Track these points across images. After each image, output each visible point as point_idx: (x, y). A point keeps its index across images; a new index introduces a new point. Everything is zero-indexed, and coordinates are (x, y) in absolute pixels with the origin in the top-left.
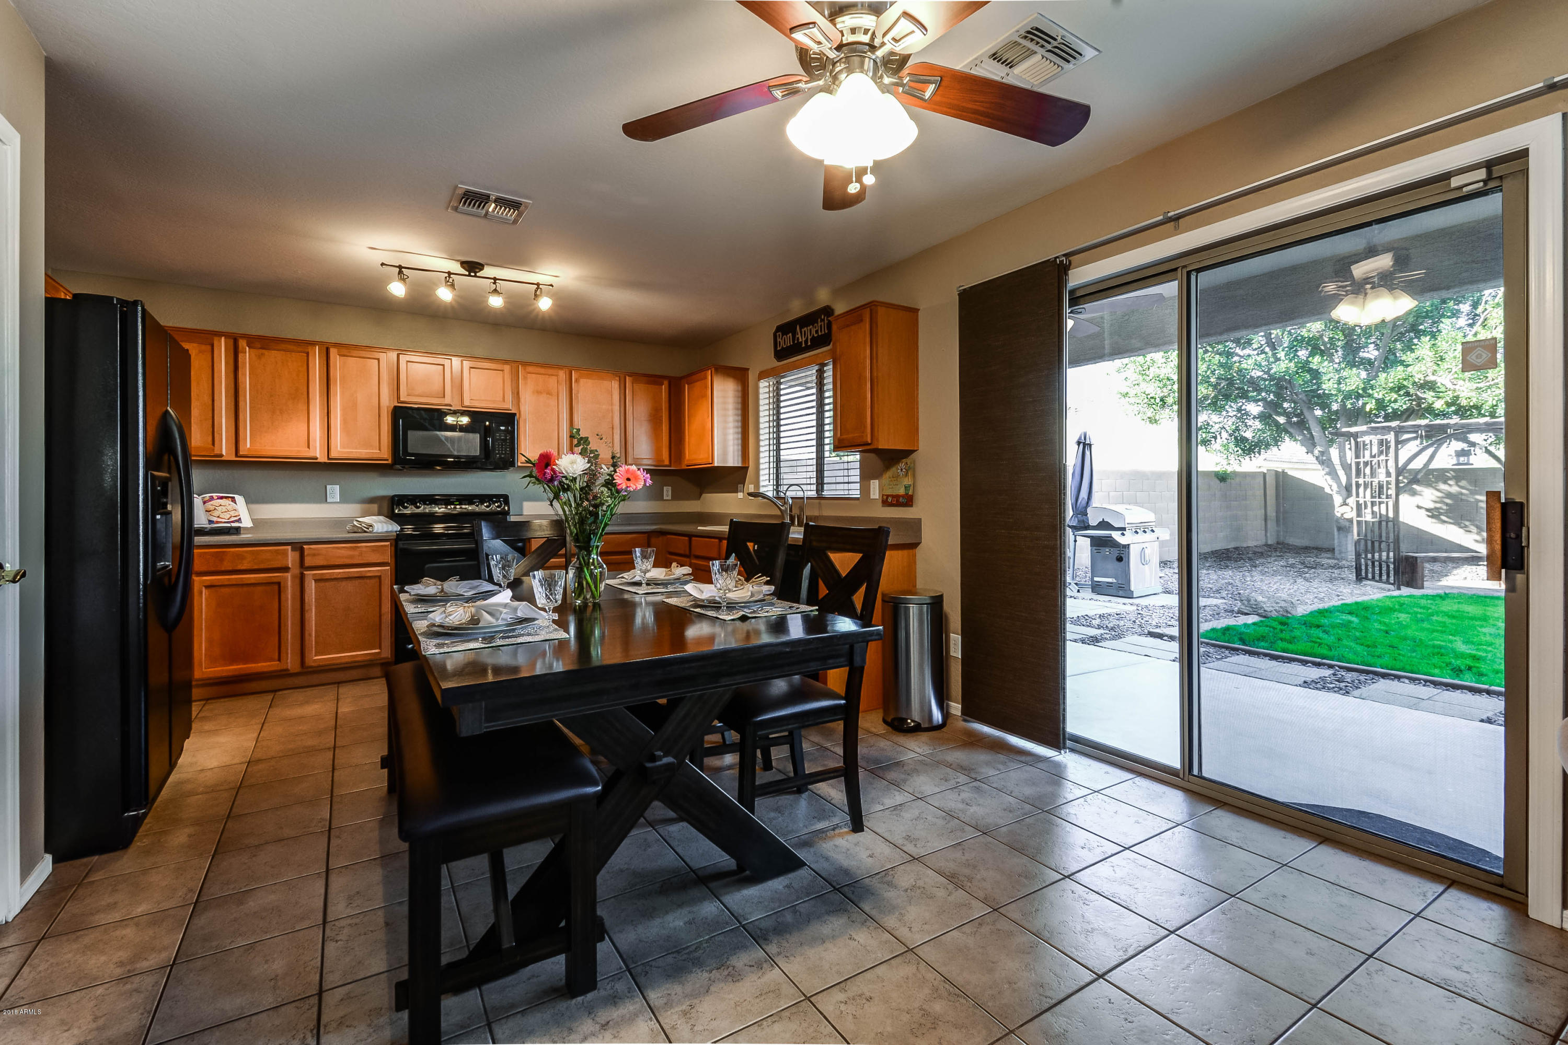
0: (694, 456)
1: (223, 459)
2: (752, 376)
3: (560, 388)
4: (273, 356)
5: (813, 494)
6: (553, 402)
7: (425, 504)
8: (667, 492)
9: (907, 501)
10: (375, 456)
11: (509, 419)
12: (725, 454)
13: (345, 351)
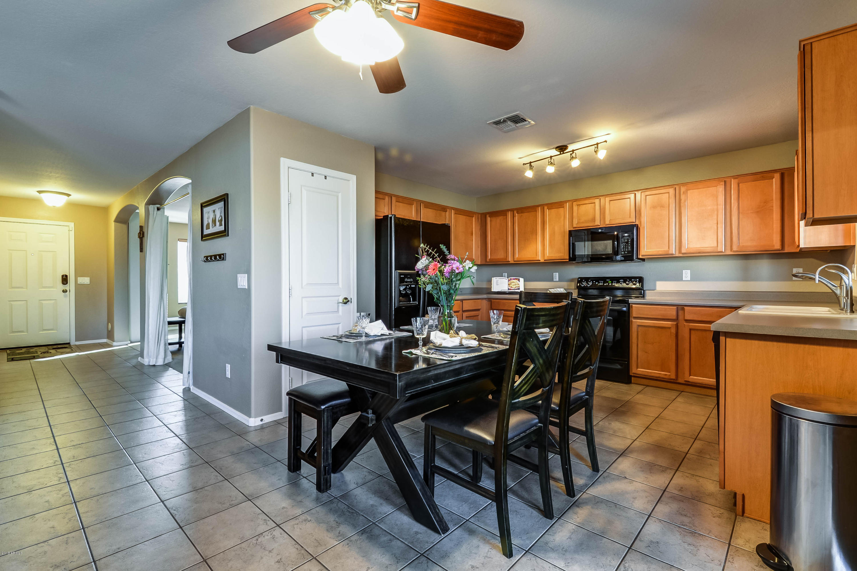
1: (510, 263)
3: (670, 201)
4: (525, 215)
10: (562, 258)
13: (550, 207)
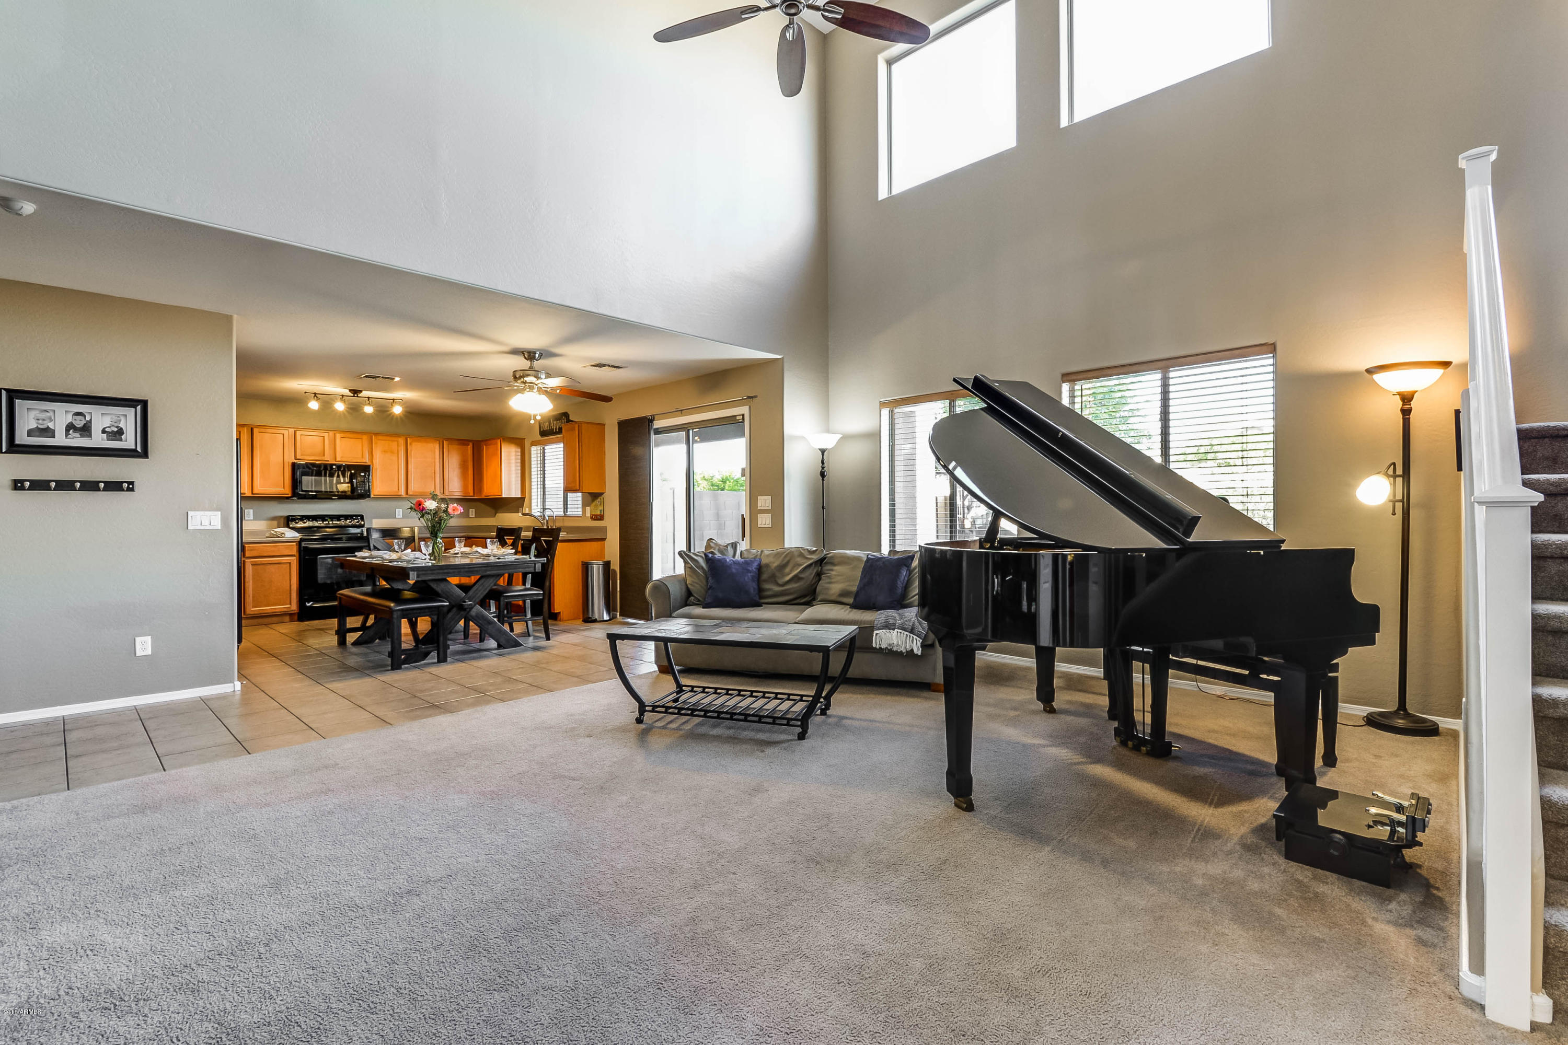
0: (489, 491)
2: (527, 444)
3: (400, 449)
5: (562, 514)
6: (395, 458)
7: (309, 521)
8: (472, 512)
9: (600, 518)
10: (281, 492)
11: (366, 469)
12: (509, 489)
13: (262, 430)
